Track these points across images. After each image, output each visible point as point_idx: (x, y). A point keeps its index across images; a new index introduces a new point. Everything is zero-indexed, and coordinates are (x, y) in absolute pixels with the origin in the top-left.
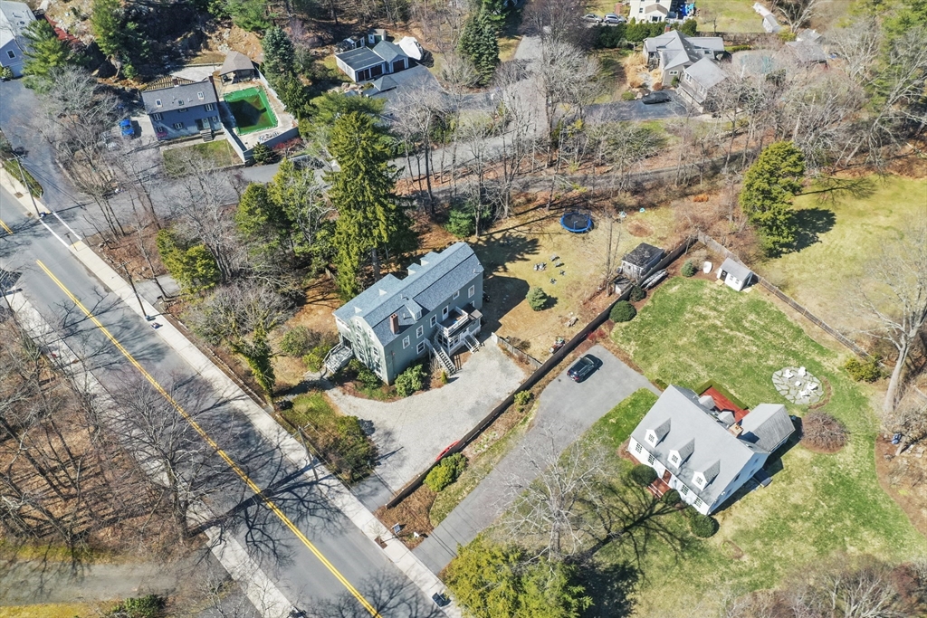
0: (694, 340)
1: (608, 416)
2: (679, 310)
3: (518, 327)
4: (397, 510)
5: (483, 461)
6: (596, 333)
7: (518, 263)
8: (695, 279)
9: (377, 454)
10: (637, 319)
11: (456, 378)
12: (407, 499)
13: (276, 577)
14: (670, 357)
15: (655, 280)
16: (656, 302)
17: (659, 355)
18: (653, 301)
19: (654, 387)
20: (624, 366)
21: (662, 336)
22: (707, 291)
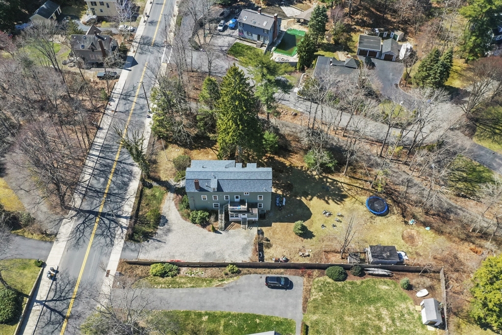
0: (356, 324)
1: (259, 317)
2: (370, 301)
3: (277, 234)
4: (129, 266)
5: (183, 280)
6: (309, 271)
7: (322, 201)
8: (405, 293)
9: (153, 237)
10: (340, 284)
11: (221, 233)
12: (138, 266)
14: (330, 319)
15: (377, 273)
16: (364, 285)
17: (326, 313)
18: (362, 282)
19: (300, 326)
20: (301, 301)
21: (342, 305)
22: (403, 306)
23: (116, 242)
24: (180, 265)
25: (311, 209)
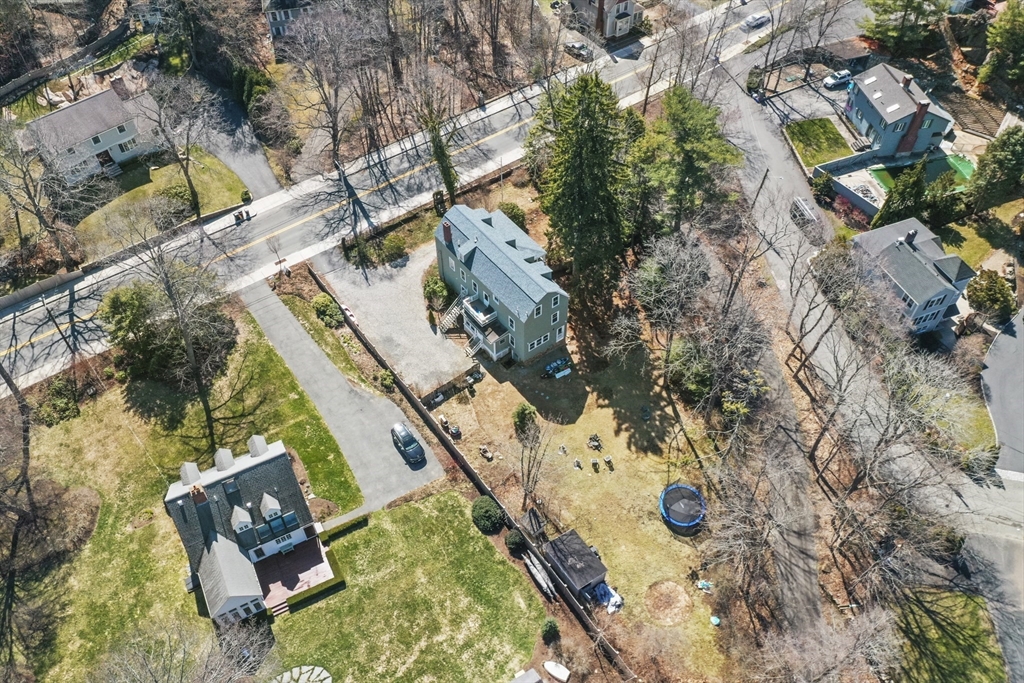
0: (418, 591)
1: (338, 454)
2: (477, 593)
3: (495, 399)
4: (306, 273)
5: (330, 340)
6: (462, 475)
7: (614, 424)
8: (537, 639)
9: (368, 267)
10: (474, 531)
11: (436, 333)
12: (314, 282)
13: (284, 207)
14: (400, 548)
16: (500, 567)
17: (407, 537)
18: (503, 563)
19: (361, 514)
20: (403, 493)
21: (437, 553)
22: (508, 649)
23: (328, 240)
24: (347, 321)
25: (582, 417)
